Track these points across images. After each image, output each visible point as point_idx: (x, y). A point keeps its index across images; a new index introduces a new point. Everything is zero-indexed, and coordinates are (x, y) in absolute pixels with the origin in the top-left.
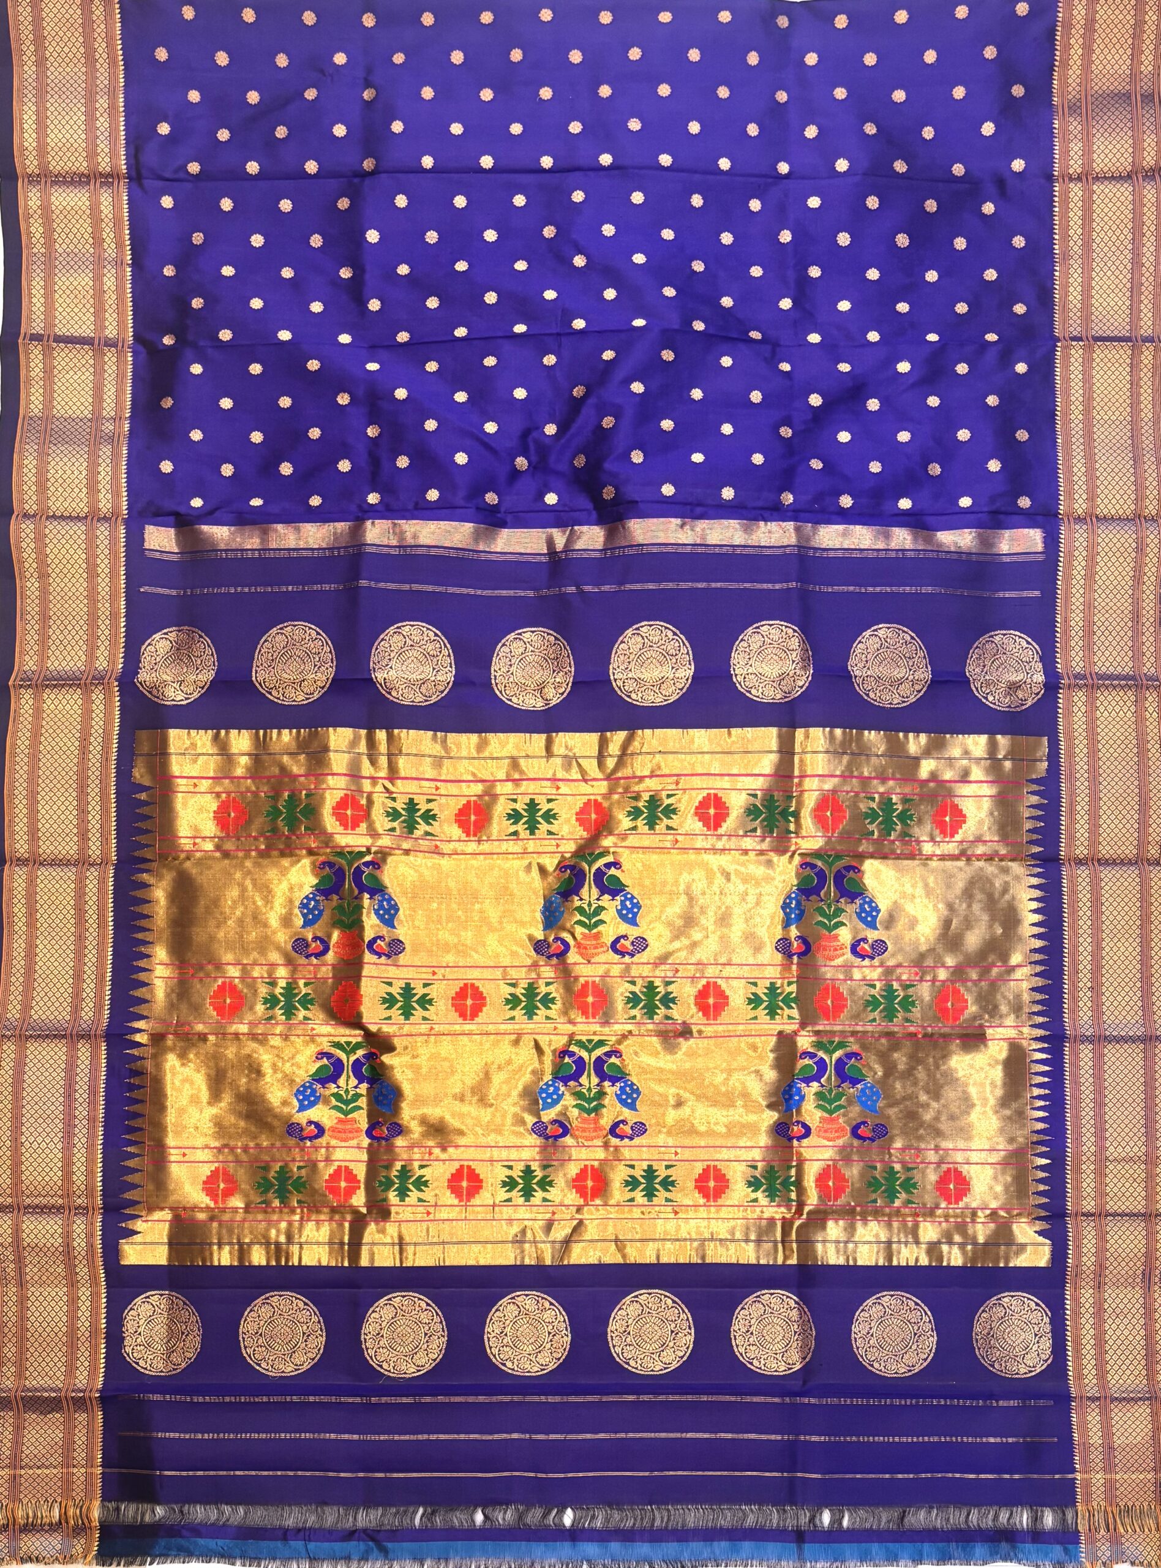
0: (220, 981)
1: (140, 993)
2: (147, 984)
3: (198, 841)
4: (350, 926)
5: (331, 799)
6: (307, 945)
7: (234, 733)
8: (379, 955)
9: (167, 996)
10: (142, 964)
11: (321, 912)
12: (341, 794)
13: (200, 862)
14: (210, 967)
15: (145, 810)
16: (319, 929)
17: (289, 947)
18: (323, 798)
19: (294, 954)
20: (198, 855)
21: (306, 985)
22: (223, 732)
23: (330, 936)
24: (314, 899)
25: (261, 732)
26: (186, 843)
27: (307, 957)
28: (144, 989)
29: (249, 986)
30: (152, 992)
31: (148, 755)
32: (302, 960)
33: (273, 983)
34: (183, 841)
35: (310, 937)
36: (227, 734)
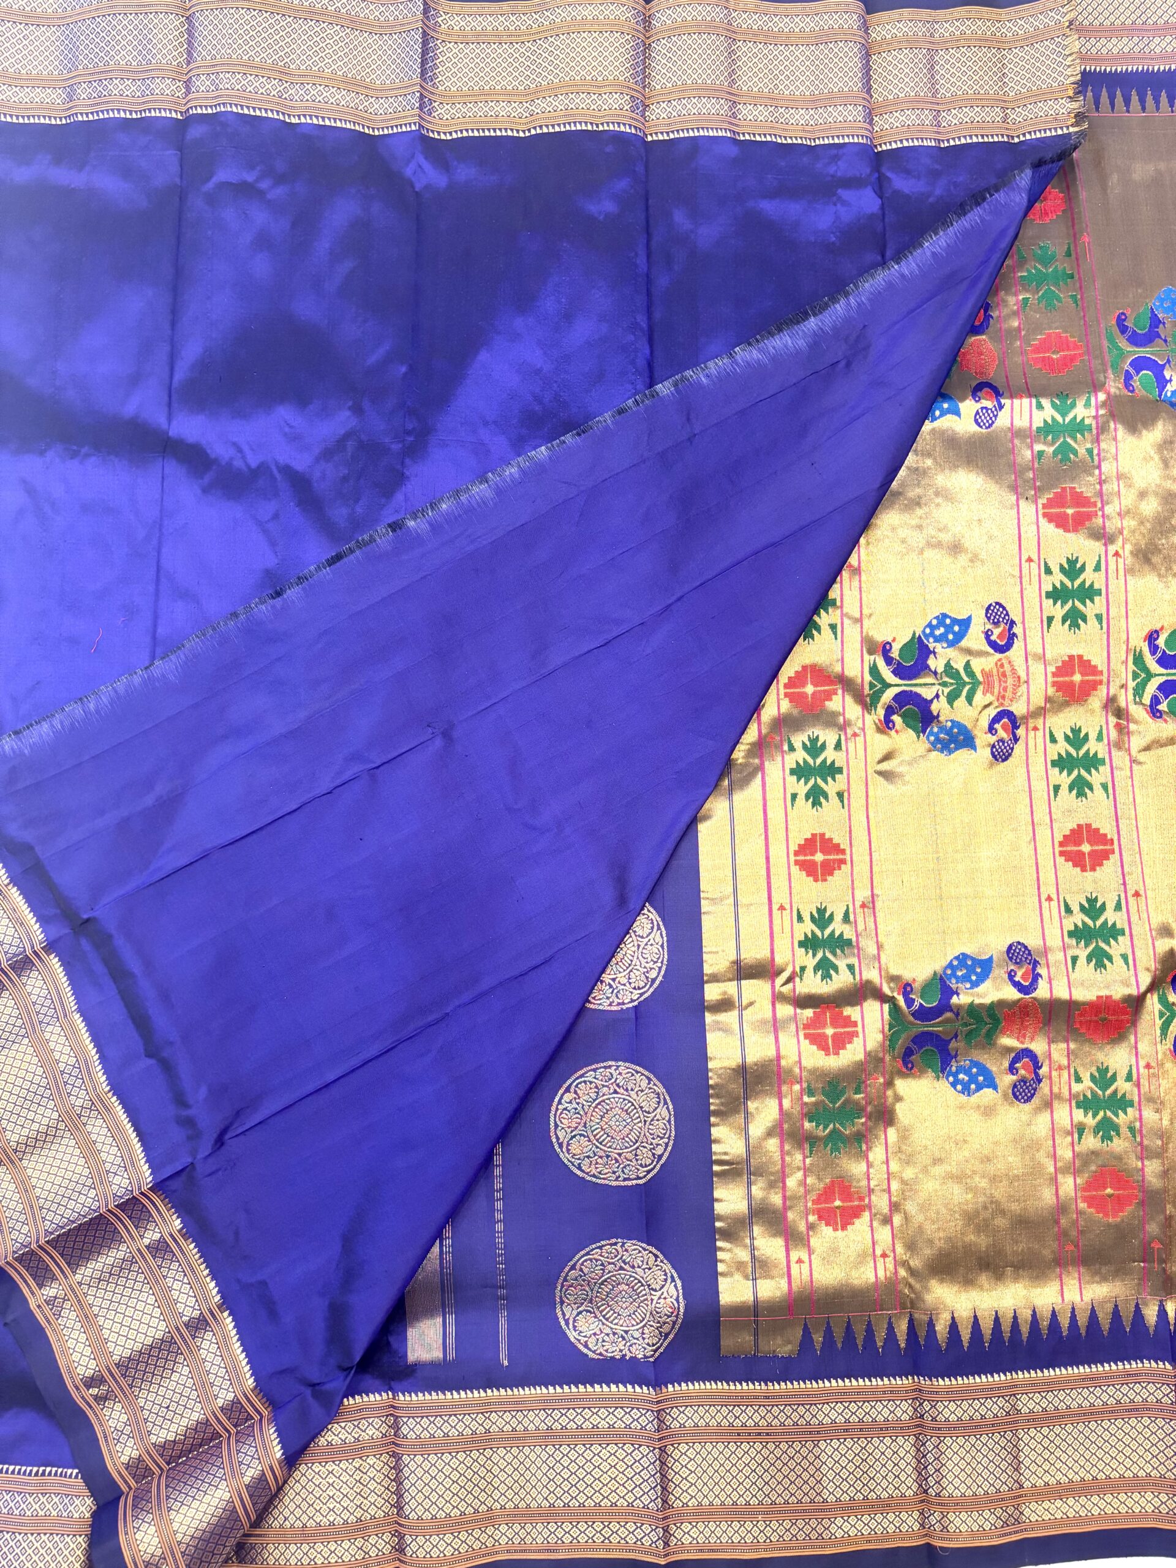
0: (1082, 1205)
1: (1105, 1321)
2: (1093, 1309)
3: (878, 1252)
4: (996, 1021)
5: (814, 1058)
6: (1023, 1080)
7: (719, 1208)
8: (1036, 977)
9: (1104, 1279)
10: (1065, 1322)
11: (976, 1064)
12: (805, 1043)
13: (911, 1247)
14: (1063, 1221)
15: (839, 1334)
16: (997, 1066)
17: (1027, 1107)
18: (813, 1071)
19: (1036, 1100)
20: (900, 1249)
21: (1078, 1080)
22: (718, 1224)
23: (1008, 1050)
24: (955, 1075)
25: (716, 1168)
26: (884, 1270)
27: (1040, 1081)
28: (1100, 1315)
29: (1086, 1163)
30: (1102, 1303)
31: (756, 1334)
32: (1044, 1087)
33: (1081, 1129)
34: (881, 1274)
35: (1011, 1078)
36: (720, 1218)
